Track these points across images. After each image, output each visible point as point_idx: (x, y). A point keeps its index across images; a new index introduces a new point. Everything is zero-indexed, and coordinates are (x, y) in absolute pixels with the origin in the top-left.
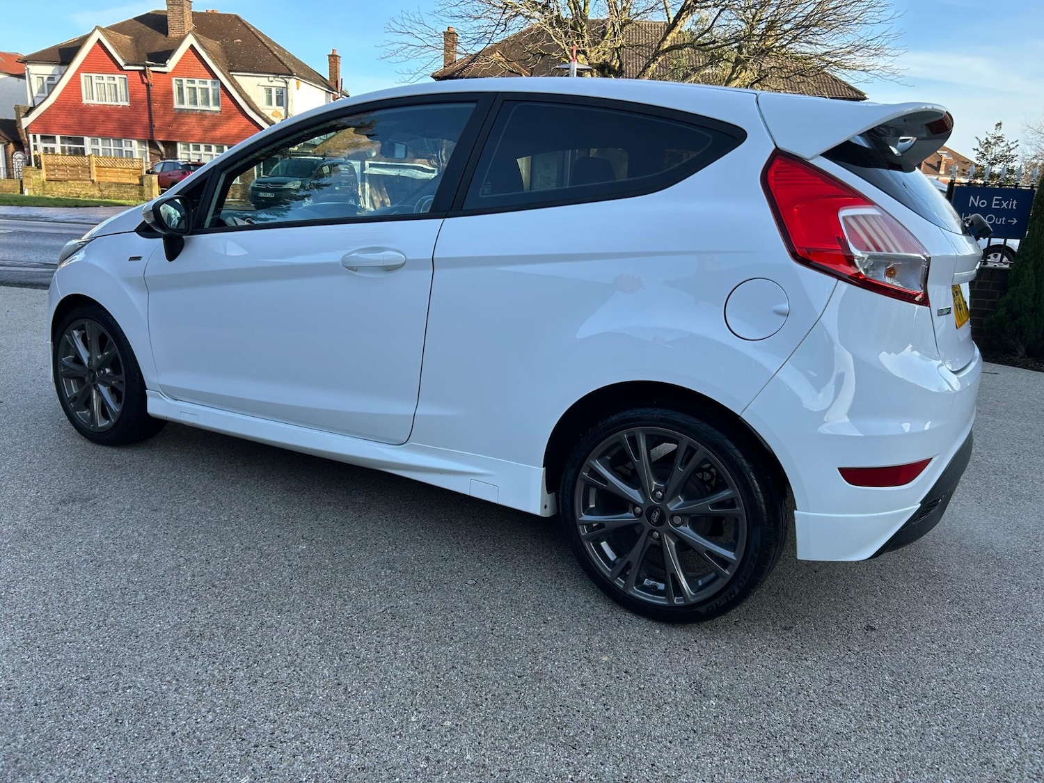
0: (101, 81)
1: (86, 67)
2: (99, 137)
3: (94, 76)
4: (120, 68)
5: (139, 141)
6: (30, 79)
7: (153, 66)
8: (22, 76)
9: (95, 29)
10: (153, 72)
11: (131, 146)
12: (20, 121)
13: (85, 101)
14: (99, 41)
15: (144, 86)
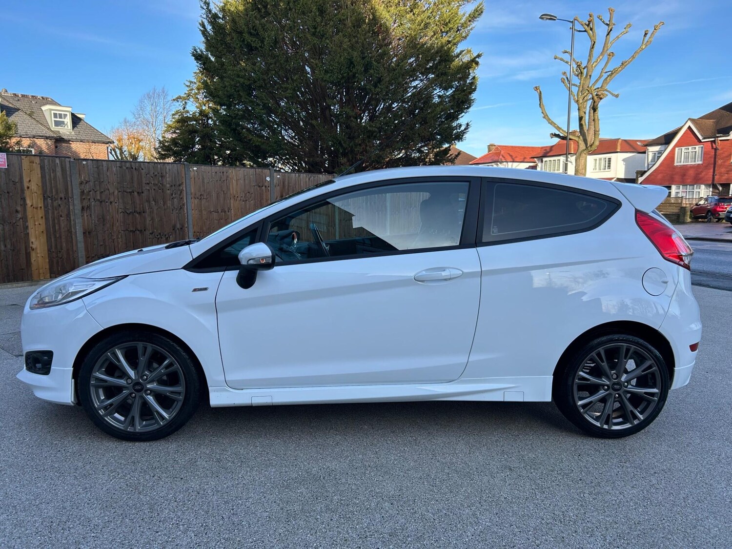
0: (687, 151)
1: (678, 145)
2: (681, 185)
3: (683, 148)
4: (699, 141)
5: (705, 185)
6: (648, 155)
7: (721, 137)
8: (644, 153)
9: (687, 121)
10: (720, 140)
11: (700, 189)
12: (638, 180)
13: (676, 164)
14: (689, 128)
15: (713, 150)
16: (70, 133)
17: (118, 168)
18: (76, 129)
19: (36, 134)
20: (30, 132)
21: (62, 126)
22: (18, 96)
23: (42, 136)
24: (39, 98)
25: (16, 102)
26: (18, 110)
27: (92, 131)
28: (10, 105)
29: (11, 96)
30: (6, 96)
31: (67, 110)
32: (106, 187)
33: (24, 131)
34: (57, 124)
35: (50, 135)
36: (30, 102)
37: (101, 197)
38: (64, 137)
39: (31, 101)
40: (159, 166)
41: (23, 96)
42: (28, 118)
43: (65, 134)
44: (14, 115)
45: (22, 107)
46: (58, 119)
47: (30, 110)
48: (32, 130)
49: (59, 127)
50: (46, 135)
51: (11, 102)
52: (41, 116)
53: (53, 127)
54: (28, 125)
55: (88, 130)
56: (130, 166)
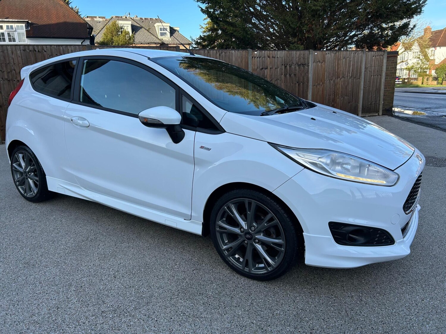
16: (169, 39)
17: (22, 51)
18: (172, 37)
19: (150, 42)
20: (147, 40)
21: (164, 36)
22: (143, 19)
23: (154, 43)
24: (154, 20)
25: (141, 23)
26: (141, 27)
27: (181, 37)
28: (138, 25)
29: (139, 20)
30: (136, 20)
31: (167, 26)
32: (13, 68)
33: (143, 40)
34: (162, 34)
35: (157, 42)
36: (148, 22)
37: (8, 76)
38: (165, 42)
39: (150, 22)
40: (61, 48)
41: (145, 19)
42: (147, 32)
43: (166, 41)
44: (139, 31)
45: (144, 26)
46: (162, 32)
47: (149, 27)
48: (148, 39)
49: (163, 36)
50: (155, 42)
51: (139, 23)
52: (154, 30)
53: (160, 37)
54: (146, 36)
55: (179, 37)
56: (33, 49)
